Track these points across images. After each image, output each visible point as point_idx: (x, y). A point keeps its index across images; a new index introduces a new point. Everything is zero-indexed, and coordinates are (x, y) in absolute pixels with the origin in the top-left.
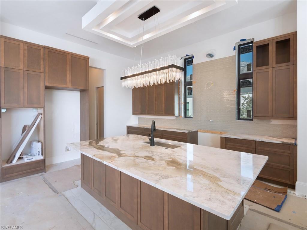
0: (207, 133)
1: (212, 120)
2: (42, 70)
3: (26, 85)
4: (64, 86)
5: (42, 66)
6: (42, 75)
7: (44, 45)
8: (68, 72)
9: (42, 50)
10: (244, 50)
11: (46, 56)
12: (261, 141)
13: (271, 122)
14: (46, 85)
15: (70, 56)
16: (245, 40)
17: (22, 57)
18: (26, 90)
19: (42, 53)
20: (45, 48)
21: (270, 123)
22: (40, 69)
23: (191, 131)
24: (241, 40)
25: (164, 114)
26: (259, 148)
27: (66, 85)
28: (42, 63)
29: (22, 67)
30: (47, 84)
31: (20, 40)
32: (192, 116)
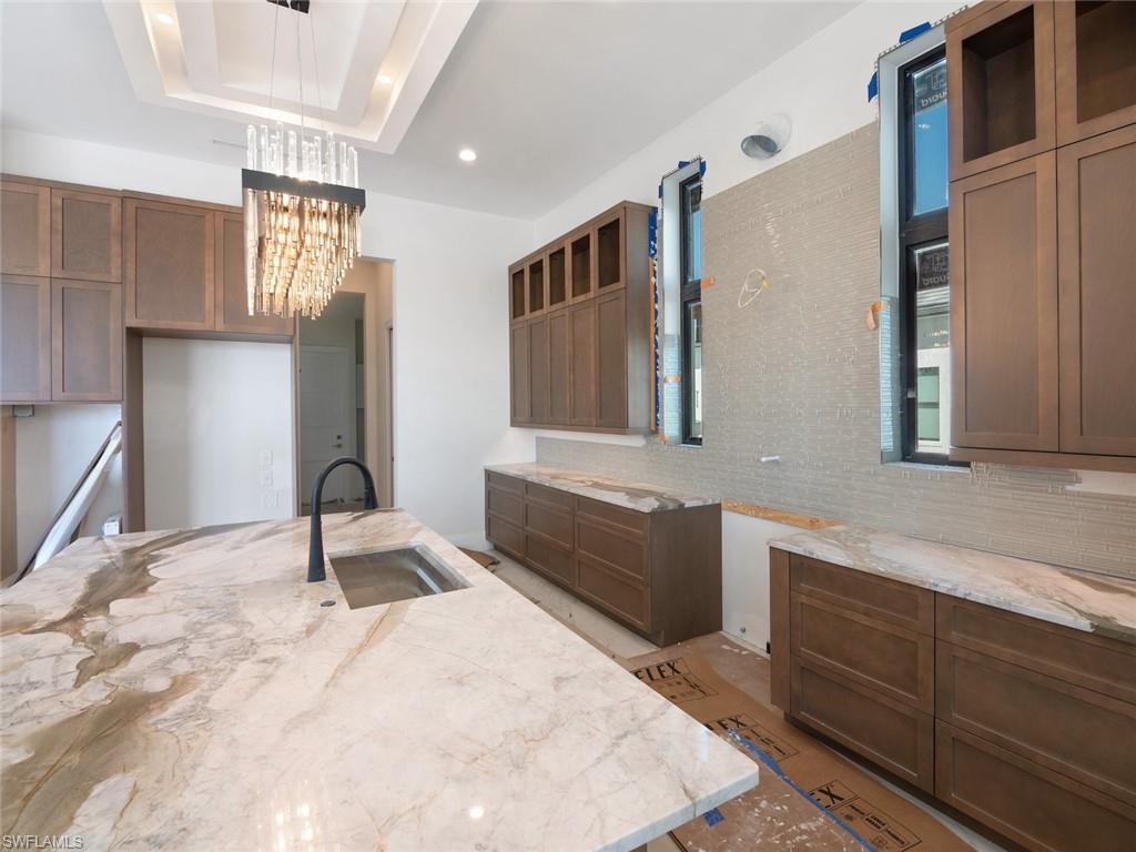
0: (756, 516)
1: (777, 457)
2: (115, 273)
3: (58, 328)
4: (196, 326)
5: (116, 262)
6: (117, 291)
7: (121, 189)
8: (209, 276)
9: (116, 204)
10: (934, 88)
11: (130, 224)
12: (964, 600)
13: (1072, 483)
14: (128, 325)
15: (219, 220)
16: (926, 27)
17: (44, 235)
18: (58, 344)
19: (114, 218)
20: (126, 197)
21: (1069, 488)
22: (108, 272)
23: (671, 506)
24: (907, 36)
25: (594, 424)
26: (955, 636)
27: (203, 321)
28: (115, 248)
29: (44, 268)
30: (134, 323)
31: (39, 180)
32: (700, 436)
